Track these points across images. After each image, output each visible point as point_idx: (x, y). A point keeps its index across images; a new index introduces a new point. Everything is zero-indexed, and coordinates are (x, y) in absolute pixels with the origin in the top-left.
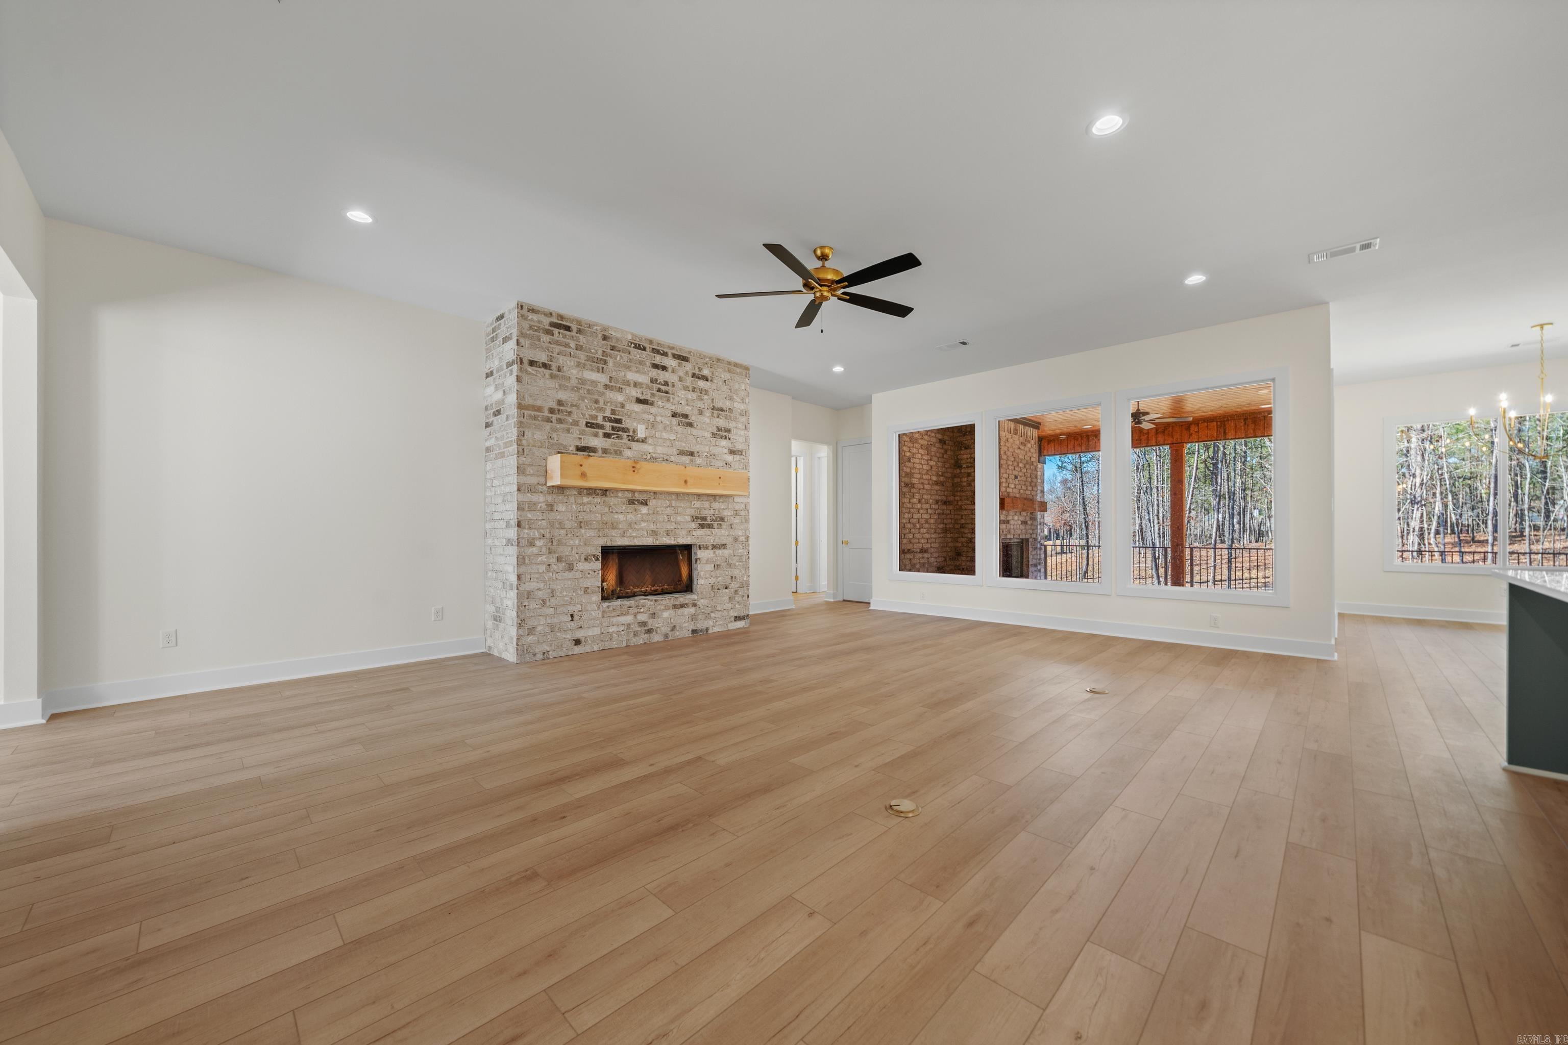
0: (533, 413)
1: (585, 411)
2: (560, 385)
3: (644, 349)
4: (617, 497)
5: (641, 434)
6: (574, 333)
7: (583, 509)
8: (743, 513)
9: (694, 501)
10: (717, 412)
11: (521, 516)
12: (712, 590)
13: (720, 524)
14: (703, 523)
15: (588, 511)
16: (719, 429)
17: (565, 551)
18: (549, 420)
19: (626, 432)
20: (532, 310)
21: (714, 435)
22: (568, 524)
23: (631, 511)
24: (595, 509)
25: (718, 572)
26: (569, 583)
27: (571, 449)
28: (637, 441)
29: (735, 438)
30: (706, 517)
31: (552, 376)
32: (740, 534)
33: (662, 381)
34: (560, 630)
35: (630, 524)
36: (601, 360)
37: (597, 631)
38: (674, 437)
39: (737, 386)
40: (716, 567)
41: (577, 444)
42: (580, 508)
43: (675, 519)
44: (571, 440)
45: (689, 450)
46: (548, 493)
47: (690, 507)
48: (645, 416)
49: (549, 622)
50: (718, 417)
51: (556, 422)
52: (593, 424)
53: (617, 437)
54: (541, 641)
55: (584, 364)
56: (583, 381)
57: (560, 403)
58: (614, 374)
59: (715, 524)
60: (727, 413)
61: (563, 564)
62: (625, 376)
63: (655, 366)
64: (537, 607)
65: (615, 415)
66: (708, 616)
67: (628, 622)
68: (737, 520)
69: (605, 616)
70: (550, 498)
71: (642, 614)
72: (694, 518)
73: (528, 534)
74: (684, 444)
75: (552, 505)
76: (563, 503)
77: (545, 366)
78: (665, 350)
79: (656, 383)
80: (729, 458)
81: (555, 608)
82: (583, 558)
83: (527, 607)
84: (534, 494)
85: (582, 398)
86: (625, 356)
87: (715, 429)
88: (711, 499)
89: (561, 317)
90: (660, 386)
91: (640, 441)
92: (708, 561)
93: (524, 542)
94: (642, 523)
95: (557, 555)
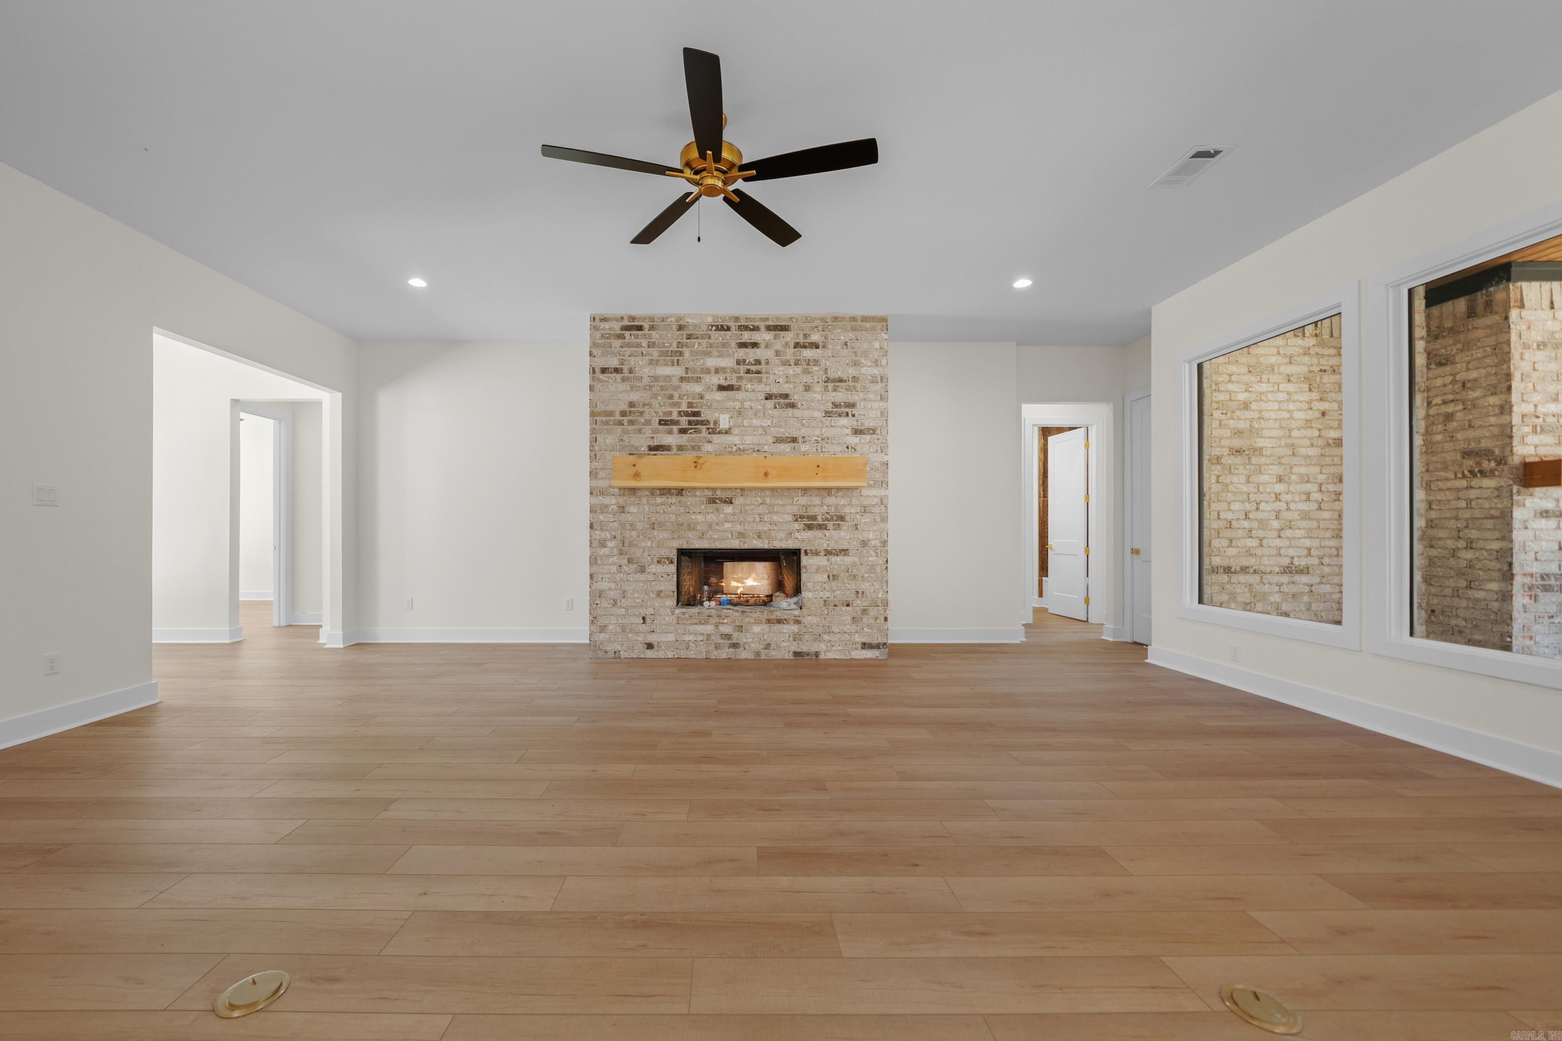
0: (604, 419)
1: (659, 408)
2: (632, 387)
3: (728, 329)
4: (695, 496)
5: (724, 424)
6: (646, 331)
7: (656, 509)
8: (876, 510)
9: (796, 496)
10: (833, 384)
11: (593, 518)
12: (825, 605)
13: (838, 524)
14: (811, 523)
15: (662, 511)
16: (835, 405)
17: (637, 553)
18: (620, 423)
19: (705, 425)
20: (604, 320)
21: (828, 414)
22: (640, 526)
23: (712, 511)
24: (670, 510)
25: (834, 584)
26: (641, 585)
27: (642, 449)
28: (719, 433)
29: (861, 413)
30: (816, 516)
31: (624, 380)
32: (871, 536)
33: (751, 360)
34: (631, 631)
35: (710, 526)
36: (676, 352)
37: (671, 637)
38: (769, 423)
39: (865, 346)
40: (831, 577)
41: (650, 444)
42: (653, 509)
43: (769, 519)
44: (642, 442)
45: (790, 436)
46: (620, 495)
47: (792, 504)
48: (730, 404)
49: (621, 622)
50: (835, 390)
51: (627, 423)
52: (667, 421)
53: (694, 432)
54: (612, 640)
55: (657, 361)
56: (655, 378)
57: (631, 404)
58: (691, 365)
59: (830, 525)
60: (850, 384)
61: (635, 566)
62: (704, 363)
63: (743, 345)
64: (608, 606)
65: (692, 408)
66: (818, 638)
67: (708, 632)
68: (866, 519)
69: (680, 622)
70: (621, 501)
71: (725, 625)
72: (797, 518)
73: (600, 535)
74: (782, 430)
75: (623, 507)
76: (634, 505)
77: (617, 370)
78: (756, 324)
79: (744, 364)
80: (854, 440)
81: (626, 608)
82: (655, 560)
83: (599, 606)
84: (606, 497)
85: (655, 396)
86: (704, 342)
87: (830, 405)
88: (824, 493)
89: (633, 318)
90: (748, 367)
91: (722, 433)
92: (818, 571)
93: (595, 543)
94: (726, 524)
95: (628, 557)
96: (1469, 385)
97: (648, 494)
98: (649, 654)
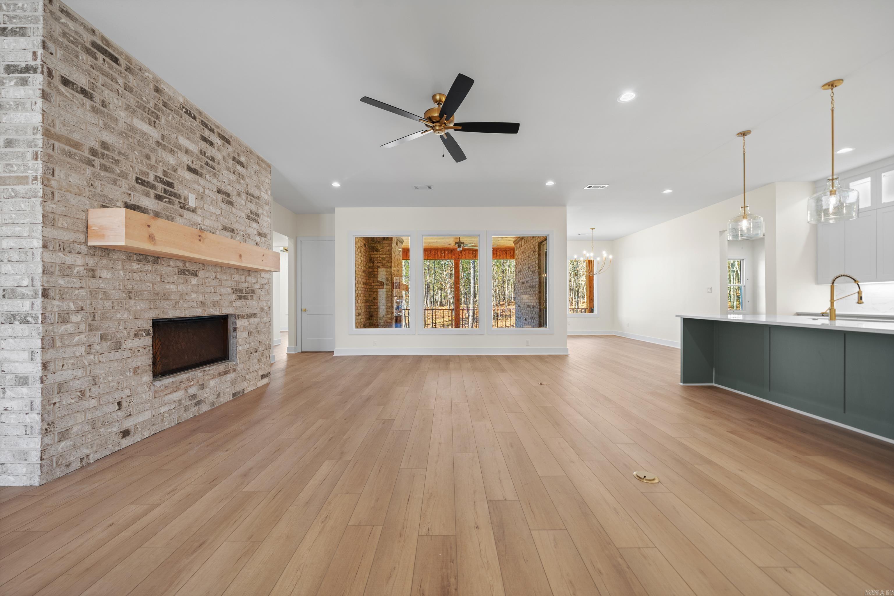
0: (67, 148)
1: (136, 164)
2: (105, 124)
3: (195, 118)
4: (169, 266)
5: (192, 202)
6: (122, 69)
7: (132, 276)
8: (268, 287)
9: (234, 274)
10: (250, 197)
11: (48, 282)
12: (247, 355)
13: (252, 296)
14: (240, 295)
15: (138, 279)
16: (252, 212)
17: (111, 327)
18: (90, 163)
19: (178, 198)
20: (65, 13)
21: (248, 217)
22: (114, 295)
23: (182, 281)
24: (146, 277)
25: (251, 338)
26: (116, 364)
28: (188, 209)
29: (261, 222)
30: (242, 289)
31: (94, 110)
32: (265, 304)
33: (209, 155)
34: (104, 424)
35: (181, 296)
36: (153, 112)
37: (147, 415)
38: (219, 212)
39: (263, 178)
40: (249, 333)
41: (126, 201)
42: (129, 276)
43: (219, 291)
44: (118, 194)
45: (231, 227)
46: (89, 254)
47: (231, 280)
48: (195, 186)
49: (90, 418)
50: (251, 202)
51: (99, 167)
52: (144, 181)
53: (169, 202)
54: (78, 444)
55: (135, 110)
56: (133, 129)
57: (104, 145)
58: (166, 133)
59: (249, 295)
60: (257, 200)
61: (108, 343)
62: (177, 139)
63: (204, 139)
64: (72, 401)
65: (167, 177)
66: (244, 379)
67: (179, 398)
68: (262, 293)
69: (156, 395)
70: (91, 261)
71: (193, 387)
72: (234, 291)
73: (59, 306)
74: (226, 221)
75: (93, 271)
76: (108, 269)
77: (84, 92)
78: (213, 127)
79: (204, 156)
80: (258, 239)
81: (98, 398)
82: (132, 334)
83: (57, 405)
84: (68, 254)
85: (132, 149)
86: (177, 117)
87: (249, 212)
88: (246, 273)
89: (107, 42)
90: (208, 160)
91: (190, 211)
93: (52, 318)
94: (192, 294)
95: (100, 333)
96: (383, 259)
97: (123, 257)
98: (126, 442)
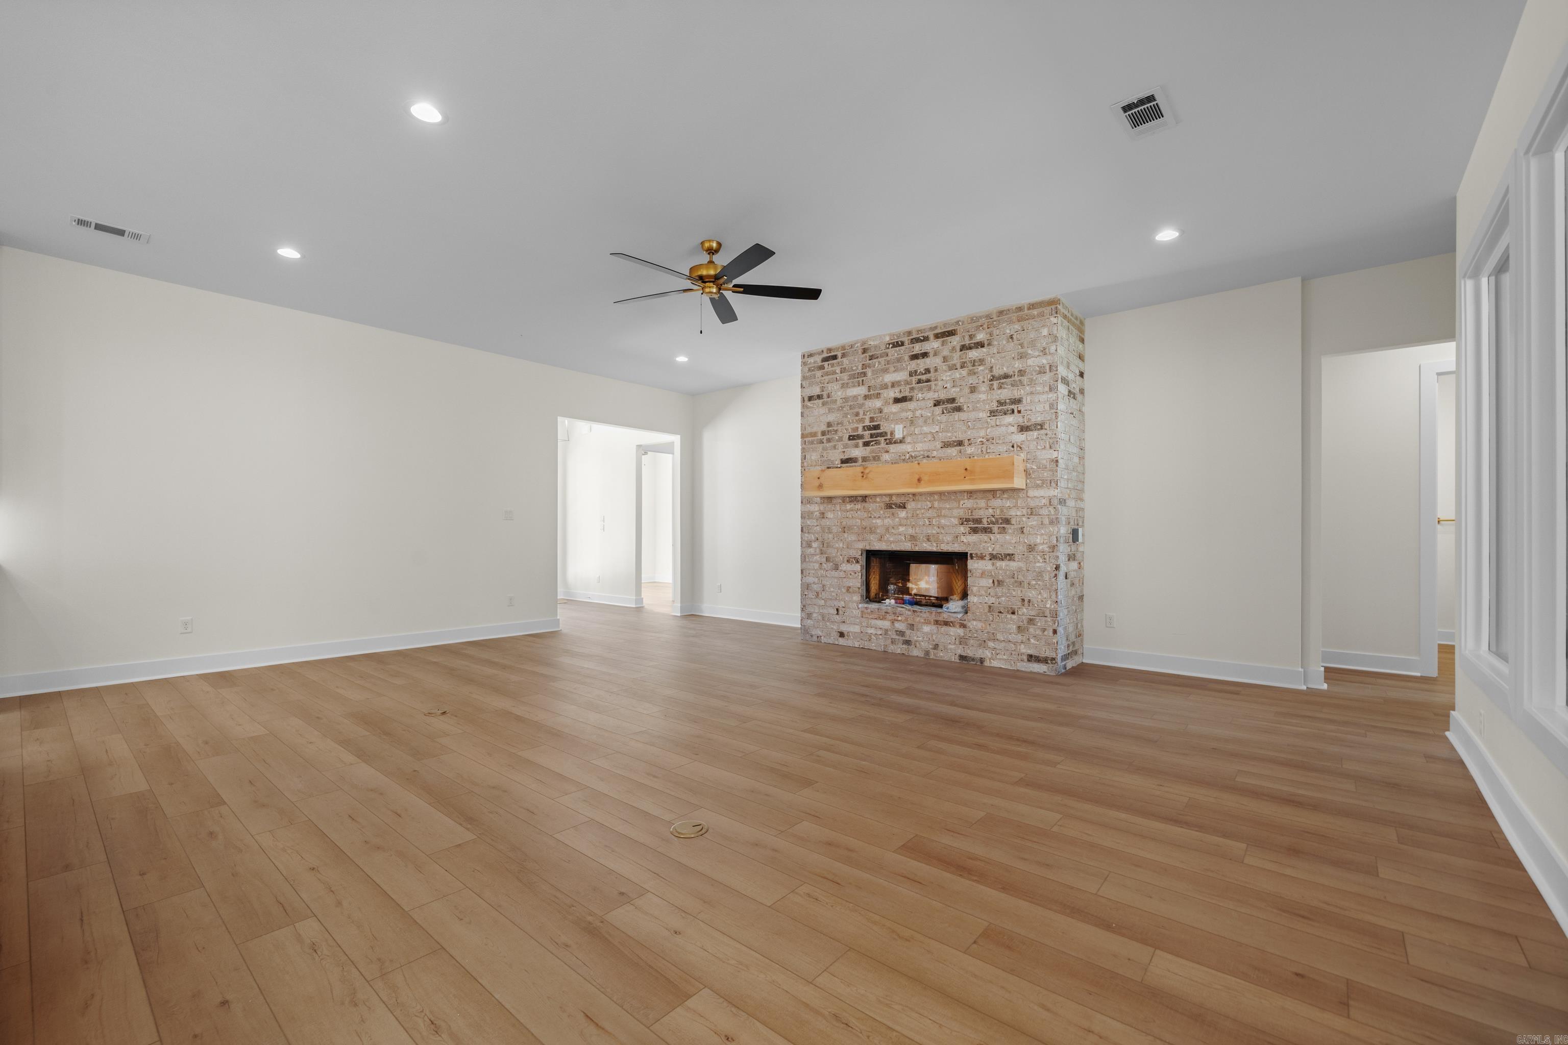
0: (810, 439)
1: (850, 426)
2: (829, 410)
3: (902, 344)
4: (876, 502)
5: (898, 435)
6: (839, 360)
7: (846, 515)
8: (1044, 511)
9: (962, 499)
10: (998, 381)
11: (803, 523)
12: (989, 611)
13: (1004, 527)
14: (976, 526)
15: (851, 517)
16: (1000, 403)
17: (832, 552)
18: (821, 442)
19: (883, 436)
20: (810, 355)
21: (993, 413)
22: (835, 529)
23: (889, 515)
24: (856, 515)
25: (999, 590)
26: (836, 581)
27: (837, 463)
28: (895, 443)
29: (1028, 408)
30: (981, 519)
31: (824, 404)
32: (1038, 540)
33: (922, 370)
34: (829, 620)
35: (887, 529)
36: (862, 373)
37: (857, 629)
38: (937, 428)
39: (1032, 335)
40: (996, 583)
41: (842, 457)
42: (844, 515)
43: (937, 522)
44: (836, 456)
45: (957, 439)
46: (821, 503)
47: (958, 507)
48: (904, 415)
49: (822, 612)
50: (1000, 388)
51: (826, 442)
52: (854, 436)
54: (816, 626)
55: (847, 384)
56: (846, 400)
57: (829, 425)
58: (872, 383)
59: (995, 528)
60: (1016, 378)
61: (831, 564)
62: (883, 380)
63: (915, 357)
64: (813, 597)
65: (873, 422)
66: (983, 644)
67: (886, 627)
68: (1034, 521)
69: (864, 616)
70: (822, 508)
71: (900, 622)
72: (963, 521)
73: (807, 537)
74: (949, 434)
75: (823, 513)
76: (830, 511)
77: (819, 397)
78: (926, 334)
79: (915, 375)
80: (1019, 438)
81: (825, 600)
82: (846, 559)
83: (807, 596)
84: (812, 505)
85: (845, 415)
86: (882, 360)
87: (995, 404)
88: (990, 495)
89: (829, 350)
90: (919, 377)
91: (897, 443)
92: (983, 574)
93: (805, 544)
94: (900, 527)
95: (827, 556)
97: (840, 501)
98: (842, 641)
